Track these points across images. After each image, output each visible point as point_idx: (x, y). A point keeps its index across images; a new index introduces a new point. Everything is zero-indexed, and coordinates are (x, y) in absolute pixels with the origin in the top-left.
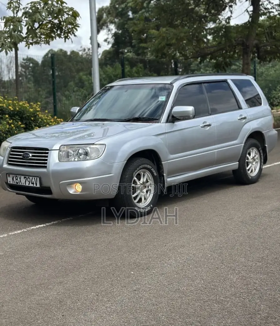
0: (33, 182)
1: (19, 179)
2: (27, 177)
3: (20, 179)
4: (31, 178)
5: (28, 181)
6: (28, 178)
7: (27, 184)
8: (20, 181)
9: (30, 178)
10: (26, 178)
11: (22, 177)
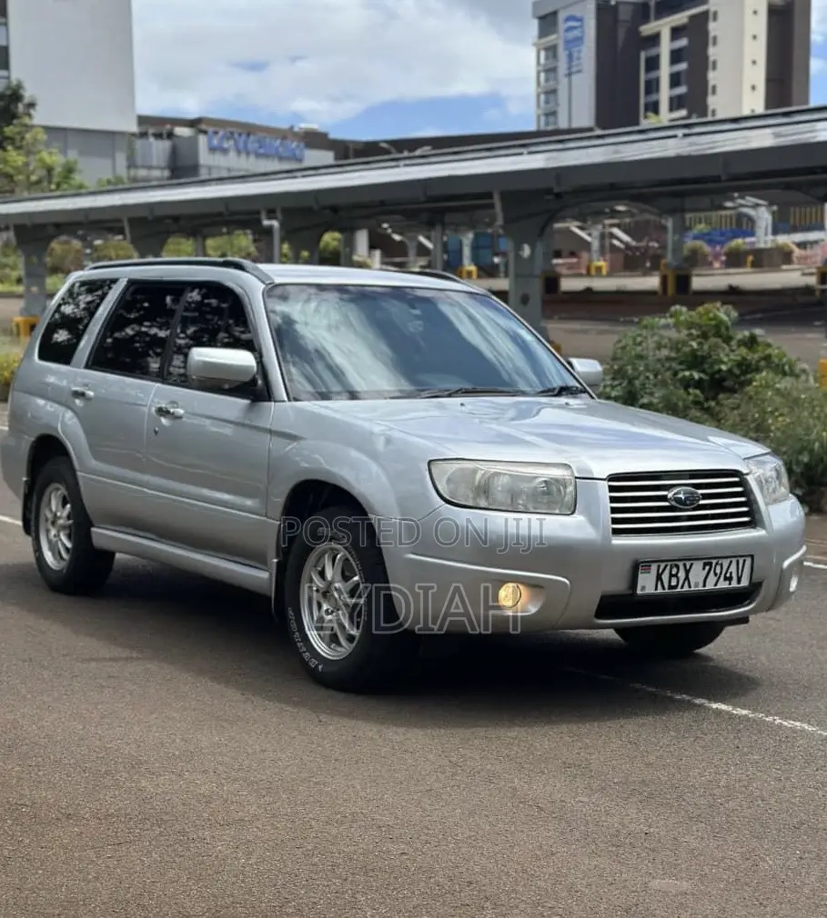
0: (731, 573)
1: (682, 575)
2: (714, 562)
3: (687, 572)
4: (726, 563)
5: (716, 574)
6: (717, 564)
7: (710, 586)
8: (687, 578)
9: (722, 565)
10: (710, 564)
11: (698, 566)
